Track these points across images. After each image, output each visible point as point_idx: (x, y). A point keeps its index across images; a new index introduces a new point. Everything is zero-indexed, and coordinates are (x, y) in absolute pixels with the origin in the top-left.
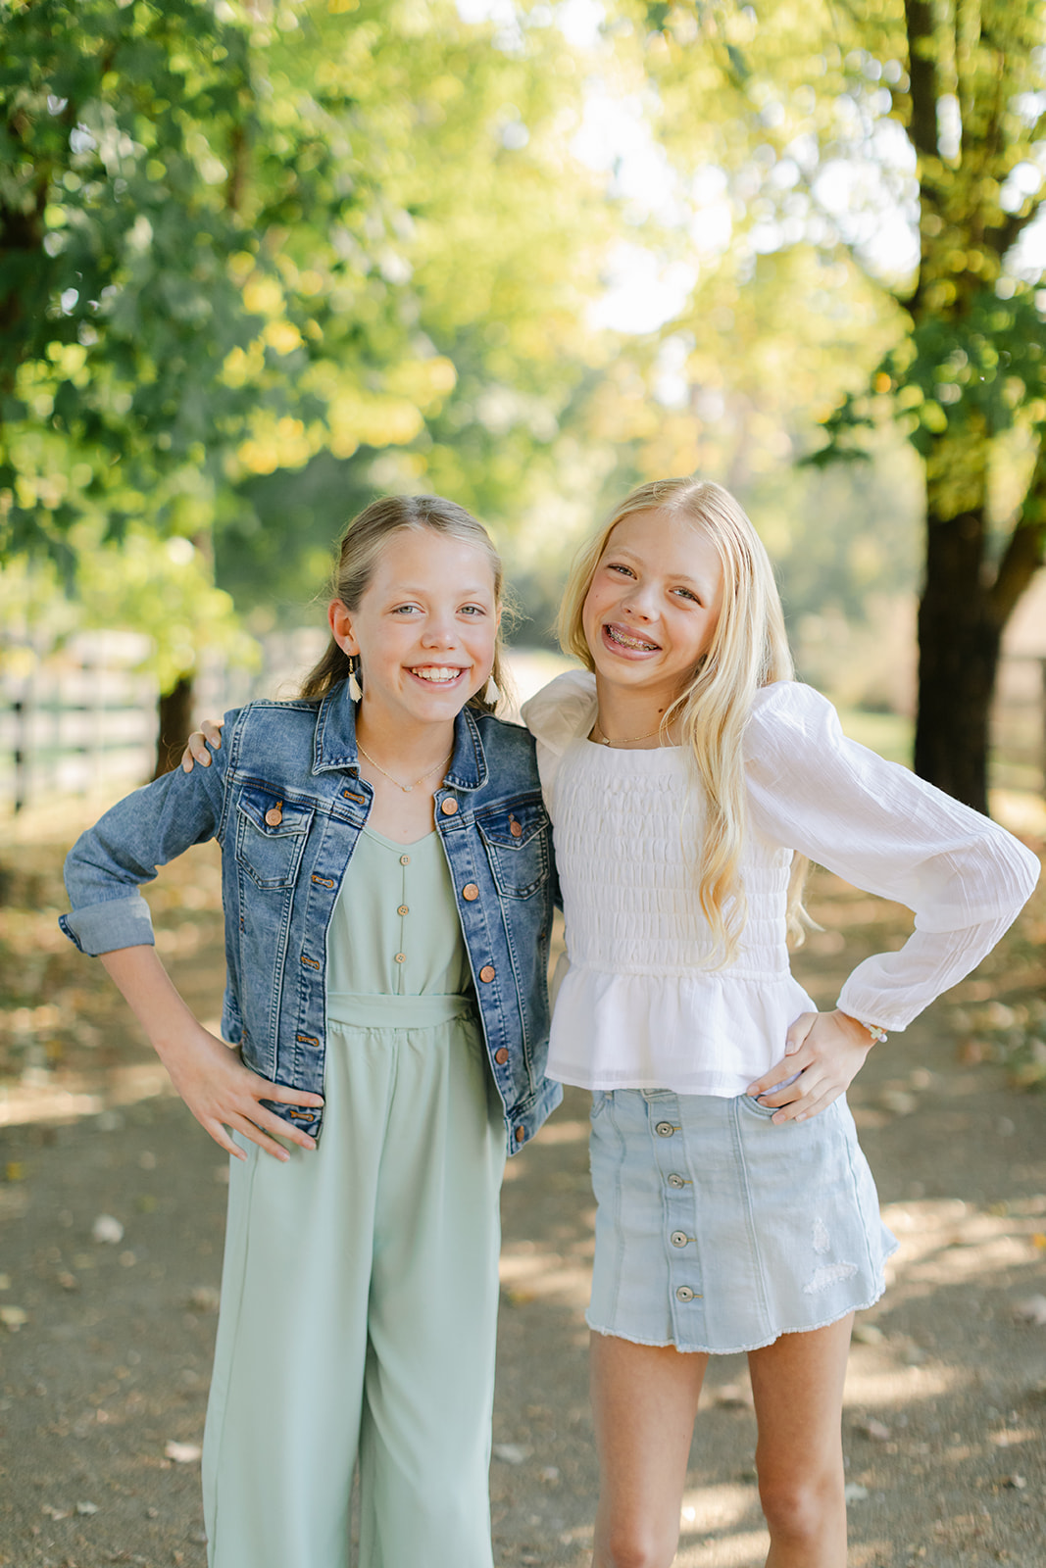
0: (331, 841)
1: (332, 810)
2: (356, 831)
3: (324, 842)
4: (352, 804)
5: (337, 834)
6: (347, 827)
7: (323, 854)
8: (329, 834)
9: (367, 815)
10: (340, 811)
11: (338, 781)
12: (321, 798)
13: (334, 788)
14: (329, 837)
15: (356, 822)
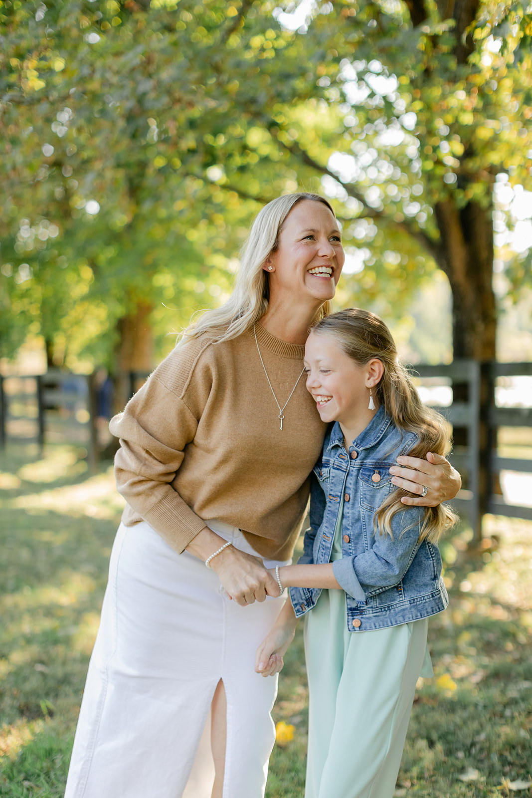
0: (334, 479)
1: (334, 464)
2: (344, 473)
3: (332, 480)
4: (342, 461)
5: (337, 475)
6: (340, 472)
7: (332, 485)
8: (333, 475)
9: (348, 465)
10: (337, 464)
11: (338, 450)
12: (331, 459)
13: (335, 454)
14: (333, 477)
15: (344, 468)
